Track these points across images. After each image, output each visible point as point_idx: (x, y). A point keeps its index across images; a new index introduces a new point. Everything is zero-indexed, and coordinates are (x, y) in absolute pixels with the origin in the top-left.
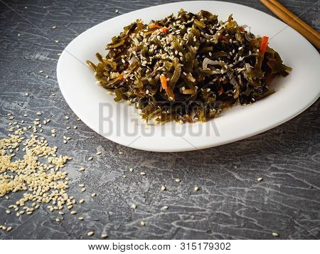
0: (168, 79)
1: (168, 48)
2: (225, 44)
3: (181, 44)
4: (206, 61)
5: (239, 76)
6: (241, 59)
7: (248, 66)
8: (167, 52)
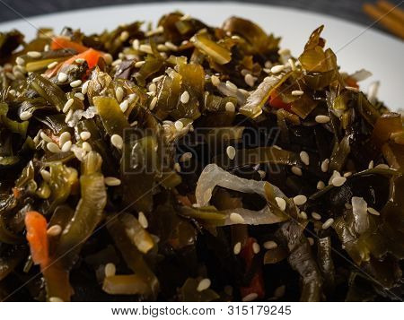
0: (55, 229)
1: (80, 114)
2: (289, 122)
3: (123, 106)
4: (213, 176)
5: (325, 242)
6: (337, 179)
7: (359, 208)
8: (71, 131)
